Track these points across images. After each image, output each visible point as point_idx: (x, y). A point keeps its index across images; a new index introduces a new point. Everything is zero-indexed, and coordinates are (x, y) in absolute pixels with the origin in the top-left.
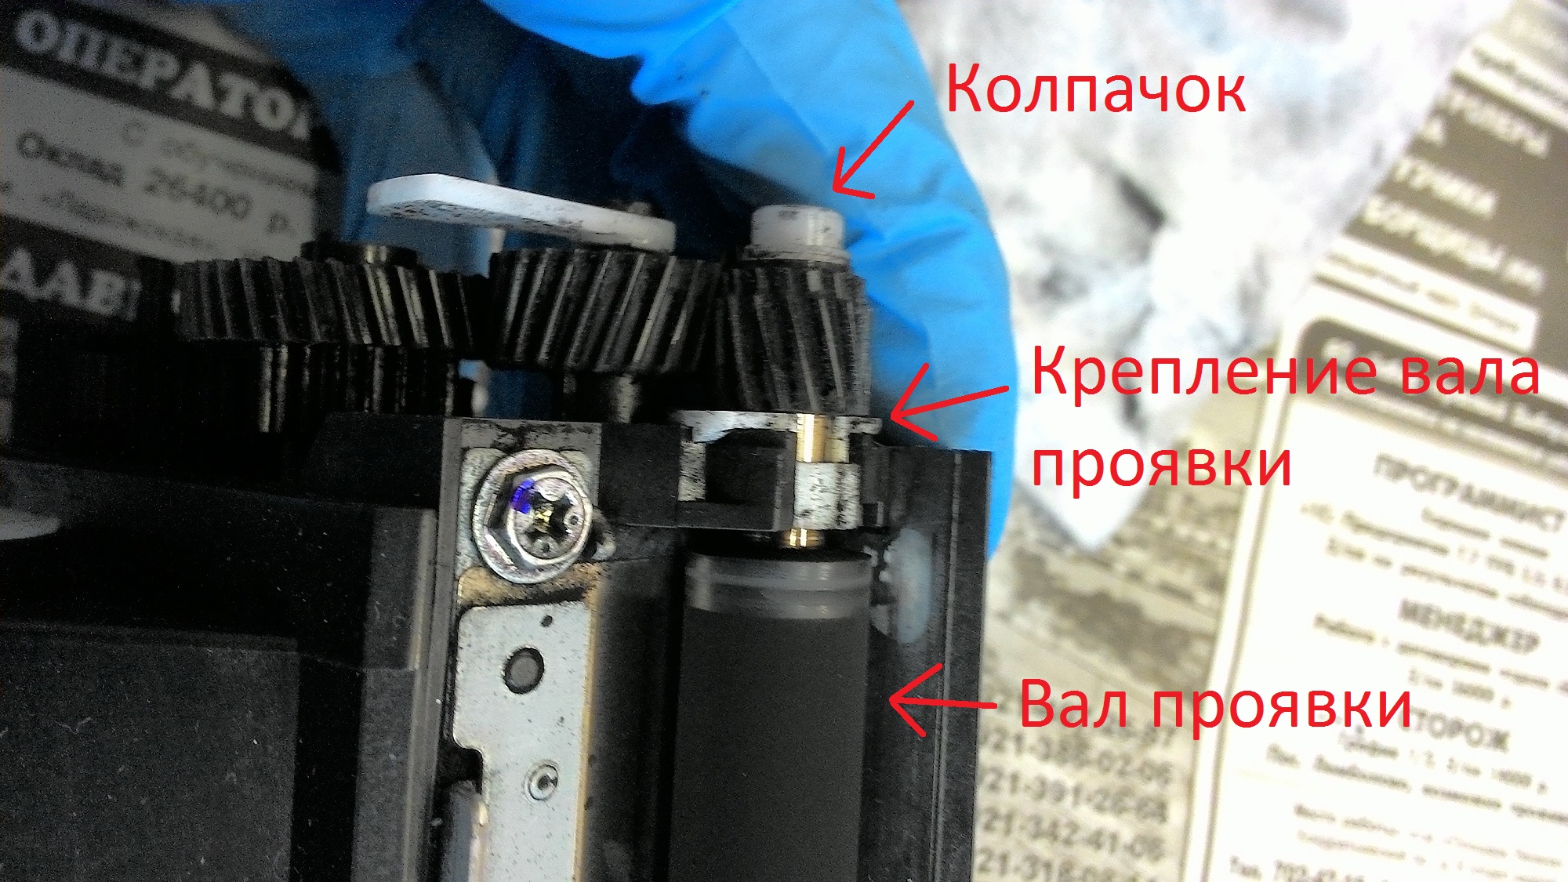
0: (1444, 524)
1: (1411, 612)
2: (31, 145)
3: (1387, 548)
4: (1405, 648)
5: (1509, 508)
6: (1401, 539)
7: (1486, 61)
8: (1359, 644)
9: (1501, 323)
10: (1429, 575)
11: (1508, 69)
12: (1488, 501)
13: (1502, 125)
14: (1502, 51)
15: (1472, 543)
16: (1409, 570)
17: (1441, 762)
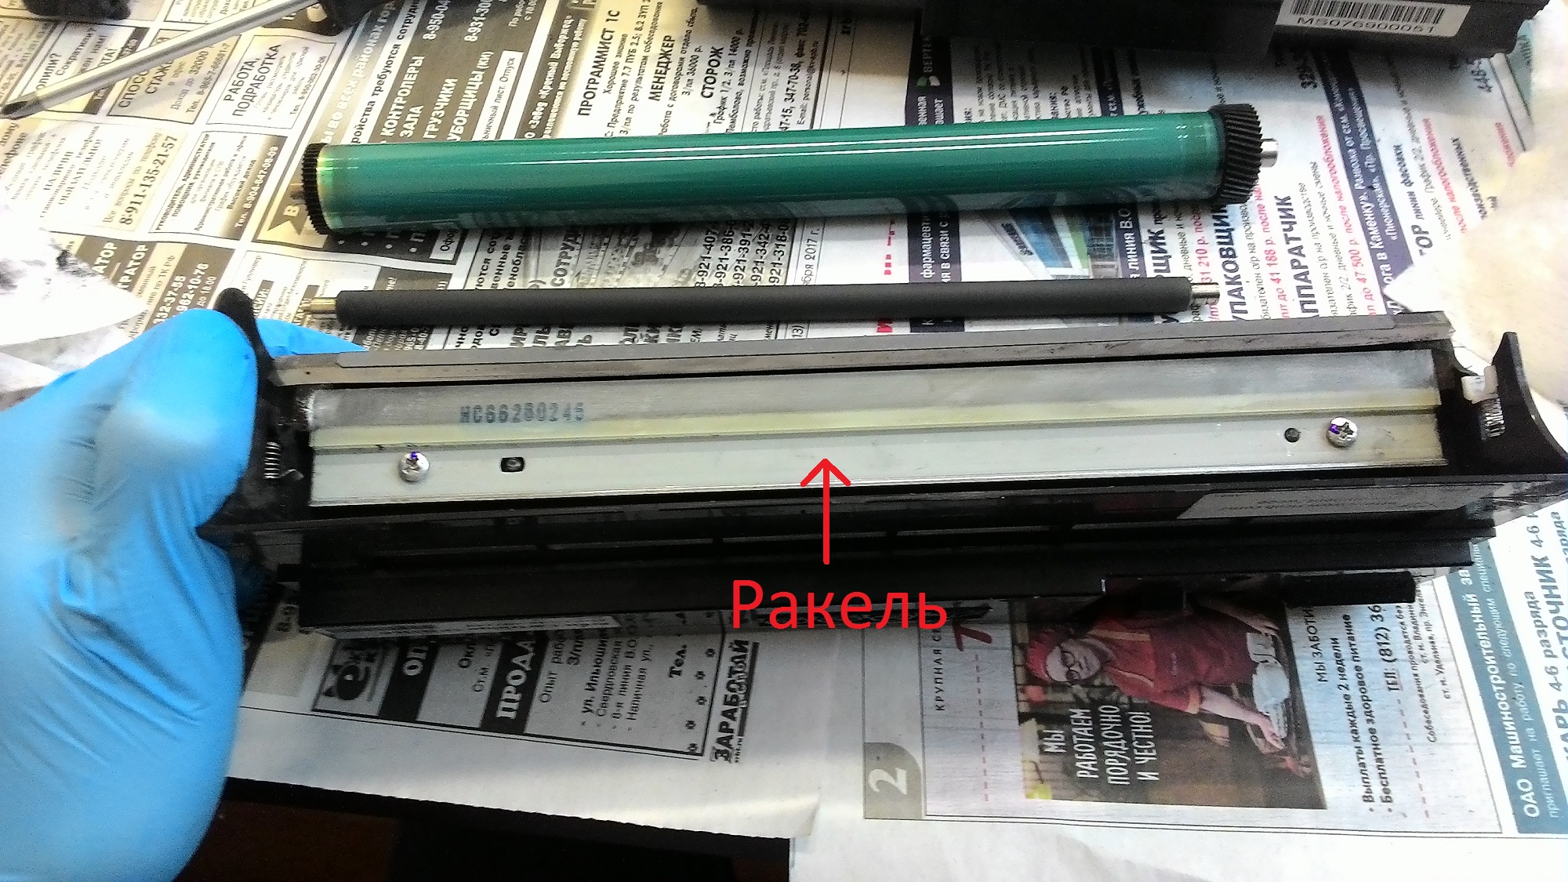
0: (611, 83)
1: (655, 96)
2: (465, 663)
3: (624, 108)
4: (673, 98)
5: (601, 56)
6: (620, 101)
7: (378, 89)
8: (672, 118)
9: (510, 67)
10: (637, 88)
11: (381, 78)
12: (599, 65)
13: (410, 79)
14: (373, 82)
15: (620, 70)
16: (635, 97)
17: (727, 78)
